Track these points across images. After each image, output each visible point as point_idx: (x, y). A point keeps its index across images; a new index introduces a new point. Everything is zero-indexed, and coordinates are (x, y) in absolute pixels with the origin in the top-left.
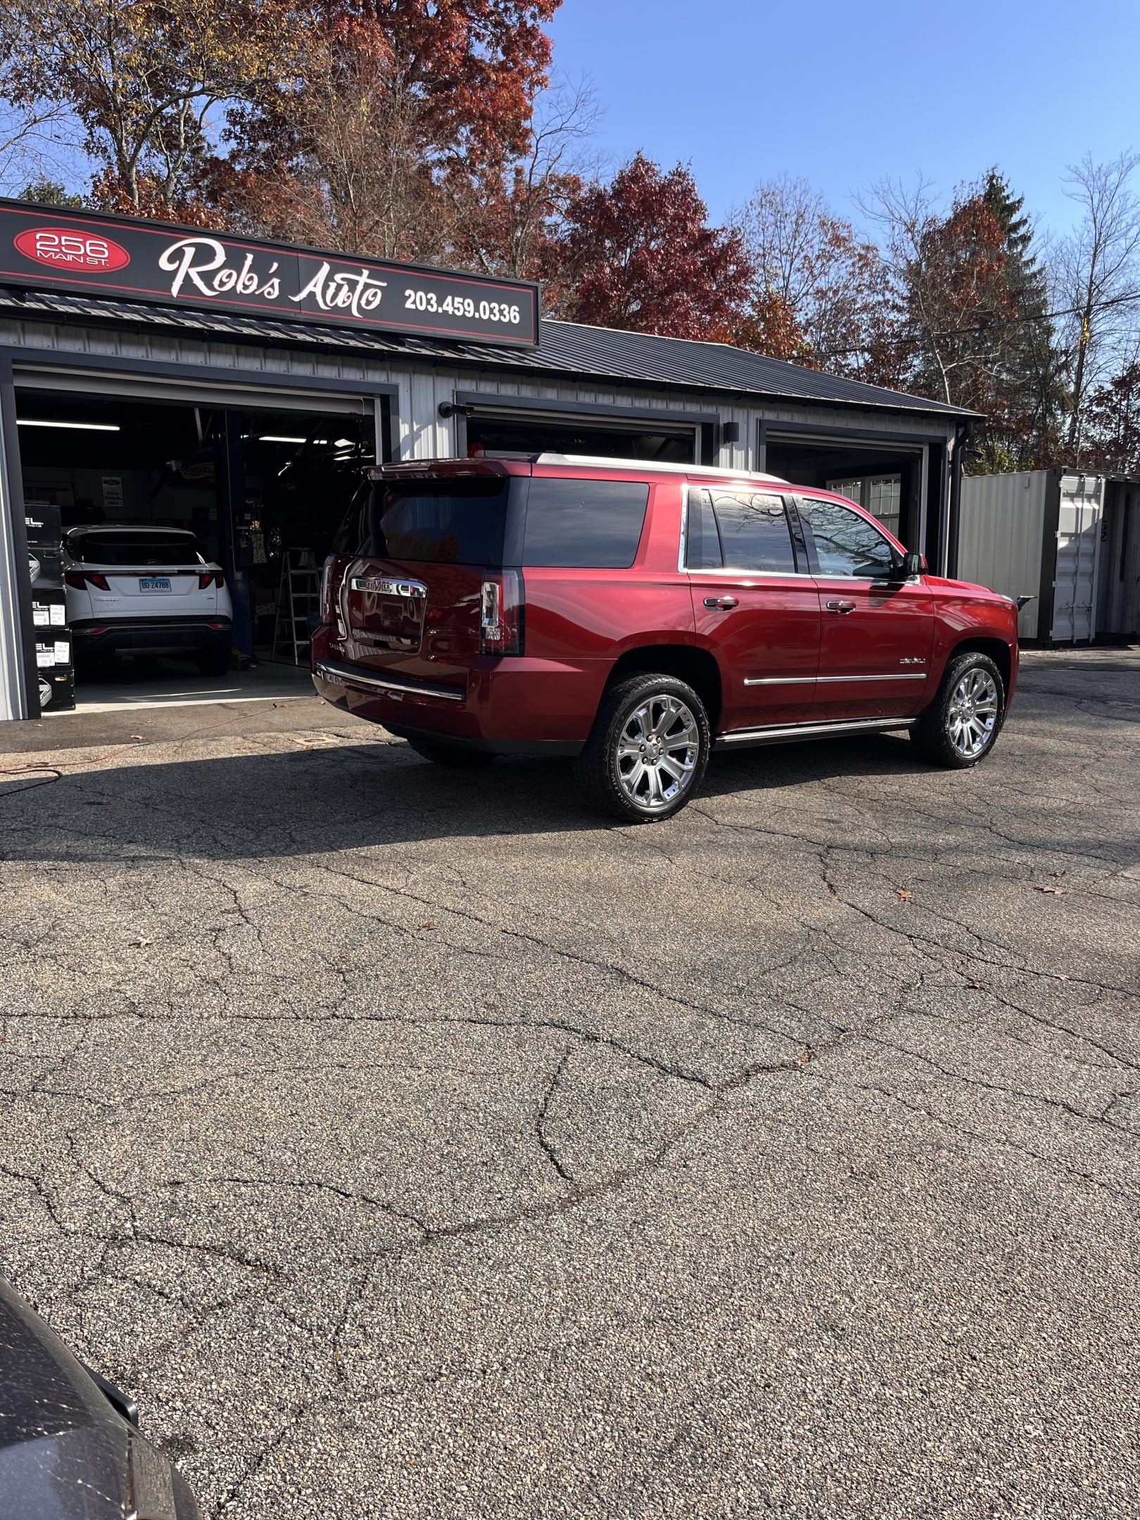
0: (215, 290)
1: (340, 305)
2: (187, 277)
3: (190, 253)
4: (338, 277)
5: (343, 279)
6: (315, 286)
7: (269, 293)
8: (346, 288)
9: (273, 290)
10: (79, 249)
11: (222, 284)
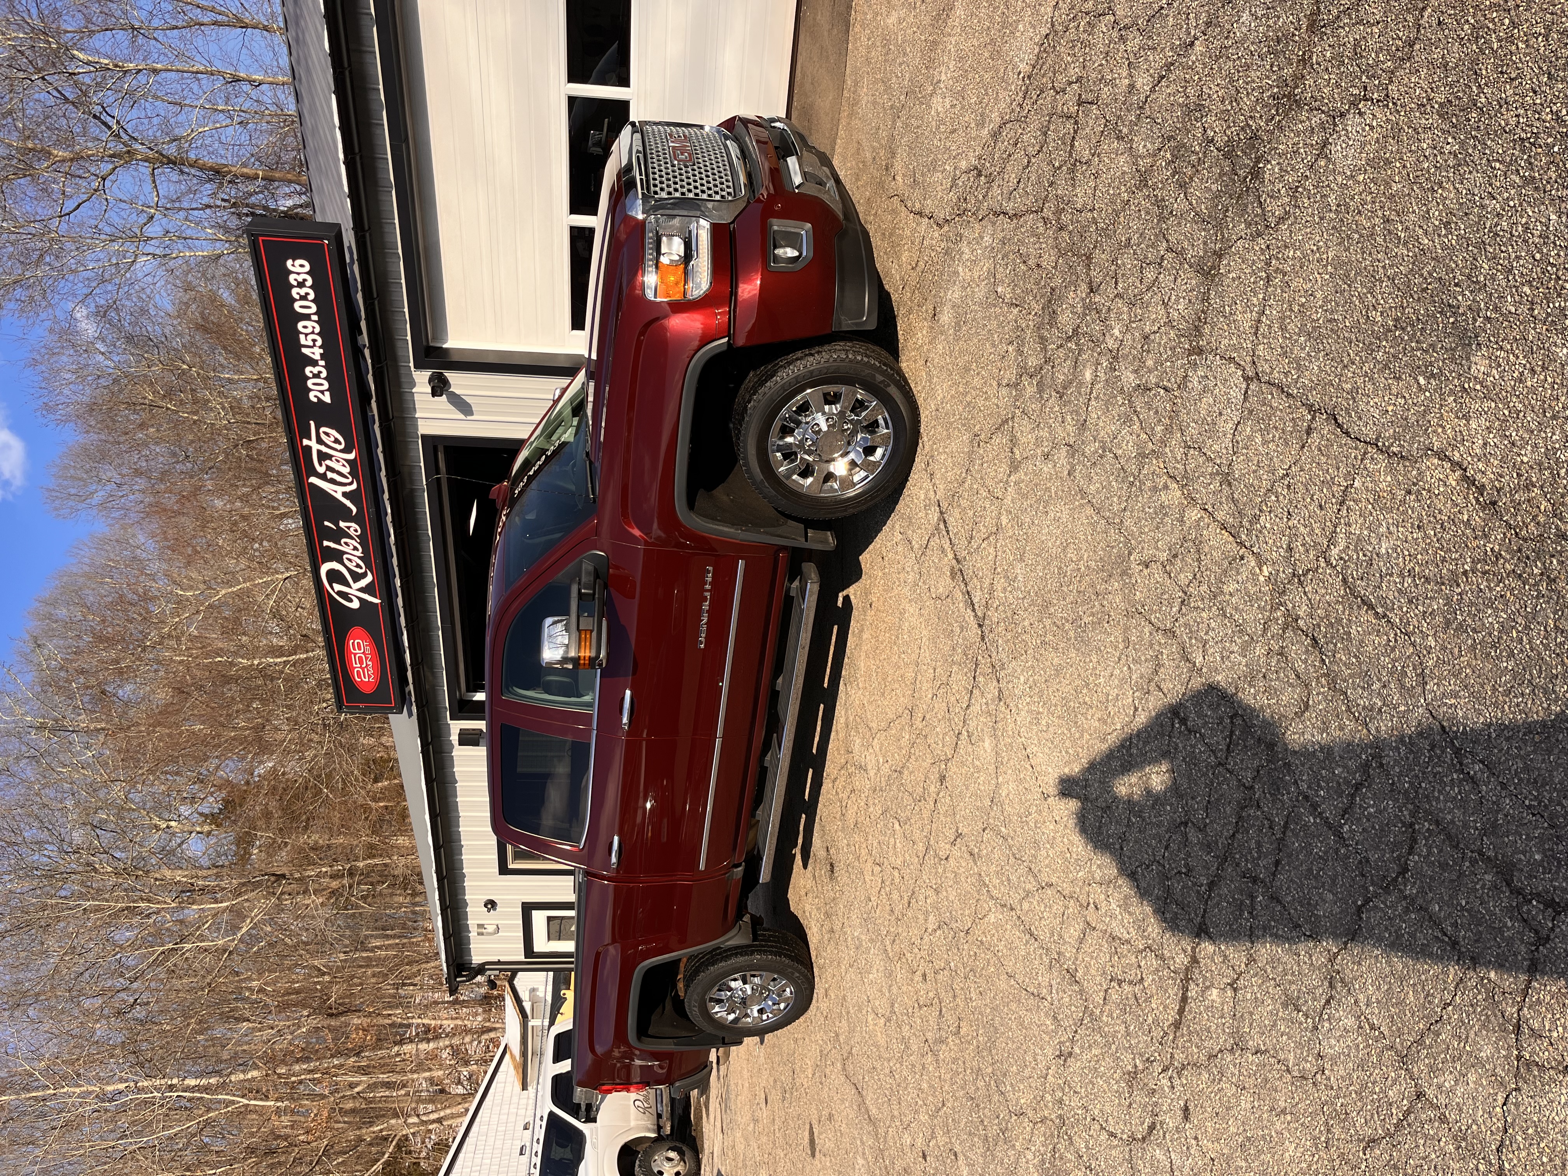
0: (366, 572)
1: (348, 469)
2: (361, 590)
3: (337, 587)
4: (321, 470)
5: (321, 465)
6: (337, 492)
7: (356, 531)
8: (328, 462)
9: (353, 528)
10: (360, 658)
11: (358, 566)
